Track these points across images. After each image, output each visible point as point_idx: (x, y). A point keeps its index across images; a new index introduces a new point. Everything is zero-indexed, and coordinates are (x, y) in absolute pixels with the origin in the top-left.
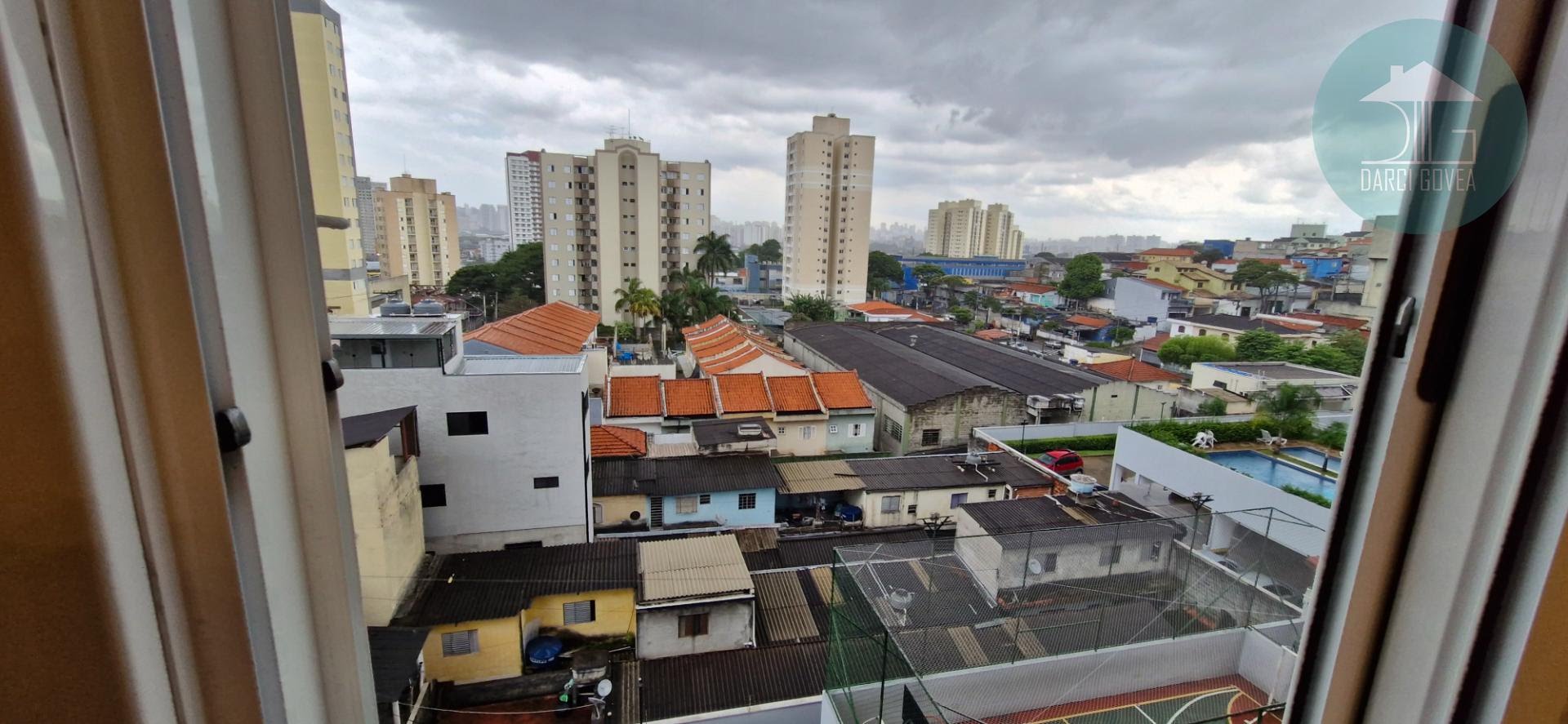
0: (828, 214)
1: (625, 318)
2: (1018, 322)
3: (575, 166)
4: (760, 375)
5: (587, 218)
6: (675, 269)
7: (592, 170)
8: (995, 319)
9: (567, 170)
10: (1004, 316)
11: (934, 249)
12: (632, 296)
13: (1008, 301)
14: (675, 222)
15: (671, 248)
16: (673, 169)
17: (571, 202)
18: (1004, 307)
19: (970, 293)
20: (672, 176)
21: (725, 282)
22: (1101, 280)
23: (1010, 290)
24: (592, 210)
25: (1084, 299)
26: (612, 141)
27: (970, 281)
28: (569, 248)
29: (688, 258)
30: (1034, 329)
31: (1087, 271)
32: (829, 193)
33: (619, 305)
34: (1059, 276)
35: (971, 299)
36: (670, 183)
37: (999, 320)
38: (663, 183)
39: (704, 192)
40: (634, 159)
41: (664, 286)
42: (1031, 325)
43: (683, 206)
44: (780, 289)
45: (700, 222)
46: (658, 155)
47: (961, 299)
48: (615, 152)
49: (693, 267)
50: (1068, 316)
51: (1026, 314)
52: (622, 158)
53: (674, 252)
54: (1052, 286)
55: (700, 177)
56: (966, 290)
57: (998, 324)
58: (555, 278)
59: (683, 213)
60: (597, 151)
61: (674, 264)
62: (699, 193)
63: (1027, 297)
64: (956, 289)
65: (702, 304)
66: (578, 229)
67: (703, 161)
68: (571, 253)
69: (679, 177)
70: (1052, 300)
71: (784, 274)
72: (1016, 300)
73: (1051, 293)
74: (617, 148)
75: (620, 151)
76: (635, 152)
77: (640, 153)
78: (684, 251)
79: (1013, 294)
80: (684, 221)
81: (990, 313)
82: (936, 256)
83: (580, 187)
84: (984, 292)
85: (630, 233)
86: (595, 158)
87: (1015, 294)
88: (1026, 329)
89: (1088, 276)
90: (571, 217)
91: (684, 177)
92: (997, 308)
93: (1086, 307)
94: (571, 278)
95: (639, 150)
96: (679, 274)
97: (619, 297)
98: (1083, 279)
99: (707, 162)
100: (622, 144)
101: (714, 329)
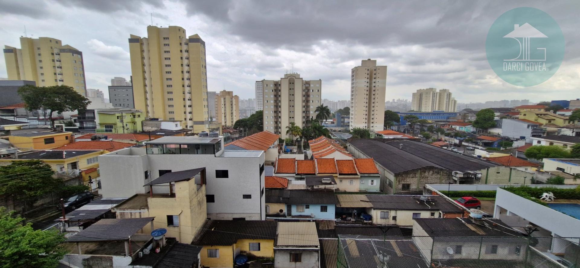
0: (368, 96)
1: (290, 137)
2: (453, 139)
3: (274, 84)
4: (333, 159)
5: (278, 102)
6: (308, 119)
7: (280, 85)
8: (442, 137)
9: (272, 86)
10: (446, 136)
11: (415, 108)
12: (292, 129)
13: (448, 130)
14: (308, 102)
15: (307, 112)
16: (308, 83)
17: (272, 96)
18: (446, 132)
19: (430, 126)
20: (307, 85)
21: (327, 123)
22: (494, 120)
23: (449, 125)
24: (279, 99)
25: (486, 129)
26: (287, 75)
27: (430, 121)
28: (272, 112)
29: (313, 114)
30: (461, 142)
31: (487, 116)
32: (368, 89)
33: (287, 132)
34: (473, 119)
35: (431, 129)
36: (307, 88)
37: (444, 138)
38: (304, 88)
39: (319, 91)
40: (294, 81)
41: (304, 125)
42: (459, 140)
43: (311, 96)
44: (349, 126)
45: (317, 102)
46: (302, 78)
47: (426, 129)
48: (287, 78)
49: (314, 118)
50: (478, 136)
51: (457, 135)
52: (289, 80)
53: (308, 113)
54: (470, 123)
55: (318, 85)
56: (428, 125)
57: (443, 139)
58: (267, 123)
59: (311, 98)
60: (281, 79)
61: (308, 117)
62: (317, 91)
63: (458, 128)
64: (424, 125)
65: (317, 132)
66: (274, 106)
67: (319, 80)
68: (272, 114)
69: (310, 86)
70: (470, 129)
71: (350, 120)
72: (452, 129)
73: (470, 126)
74: (288, 77)
75: (289, 78)
76: (294, 78)
77: (296, 78)
78: (311, 112)
79: (450, 126)
80: (311, 102)
81: (439, 135)
82: (416, 111)
83: (276, 91)
84: (436, 126)
85: (292, 106)
86: (281, 81)
87: (452, 127)
88: (457, 141)
89: (487, 118)
90: (272, 102)
91: (312, 85)
92: (443, 133)
93: (487, 132)
94: (272, 123)
95: (295, 77)
96: (310, 120)
97: (288, 129)
98: (485, 120)
99: (320, 80)
100: (290, 75)
101: (320, 141)
